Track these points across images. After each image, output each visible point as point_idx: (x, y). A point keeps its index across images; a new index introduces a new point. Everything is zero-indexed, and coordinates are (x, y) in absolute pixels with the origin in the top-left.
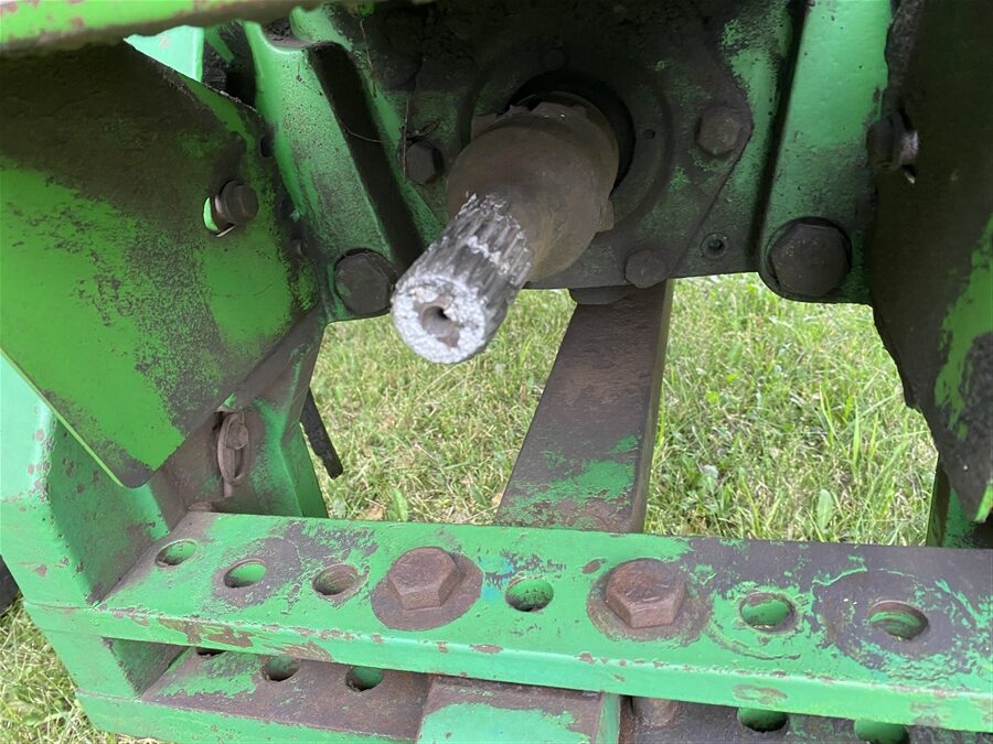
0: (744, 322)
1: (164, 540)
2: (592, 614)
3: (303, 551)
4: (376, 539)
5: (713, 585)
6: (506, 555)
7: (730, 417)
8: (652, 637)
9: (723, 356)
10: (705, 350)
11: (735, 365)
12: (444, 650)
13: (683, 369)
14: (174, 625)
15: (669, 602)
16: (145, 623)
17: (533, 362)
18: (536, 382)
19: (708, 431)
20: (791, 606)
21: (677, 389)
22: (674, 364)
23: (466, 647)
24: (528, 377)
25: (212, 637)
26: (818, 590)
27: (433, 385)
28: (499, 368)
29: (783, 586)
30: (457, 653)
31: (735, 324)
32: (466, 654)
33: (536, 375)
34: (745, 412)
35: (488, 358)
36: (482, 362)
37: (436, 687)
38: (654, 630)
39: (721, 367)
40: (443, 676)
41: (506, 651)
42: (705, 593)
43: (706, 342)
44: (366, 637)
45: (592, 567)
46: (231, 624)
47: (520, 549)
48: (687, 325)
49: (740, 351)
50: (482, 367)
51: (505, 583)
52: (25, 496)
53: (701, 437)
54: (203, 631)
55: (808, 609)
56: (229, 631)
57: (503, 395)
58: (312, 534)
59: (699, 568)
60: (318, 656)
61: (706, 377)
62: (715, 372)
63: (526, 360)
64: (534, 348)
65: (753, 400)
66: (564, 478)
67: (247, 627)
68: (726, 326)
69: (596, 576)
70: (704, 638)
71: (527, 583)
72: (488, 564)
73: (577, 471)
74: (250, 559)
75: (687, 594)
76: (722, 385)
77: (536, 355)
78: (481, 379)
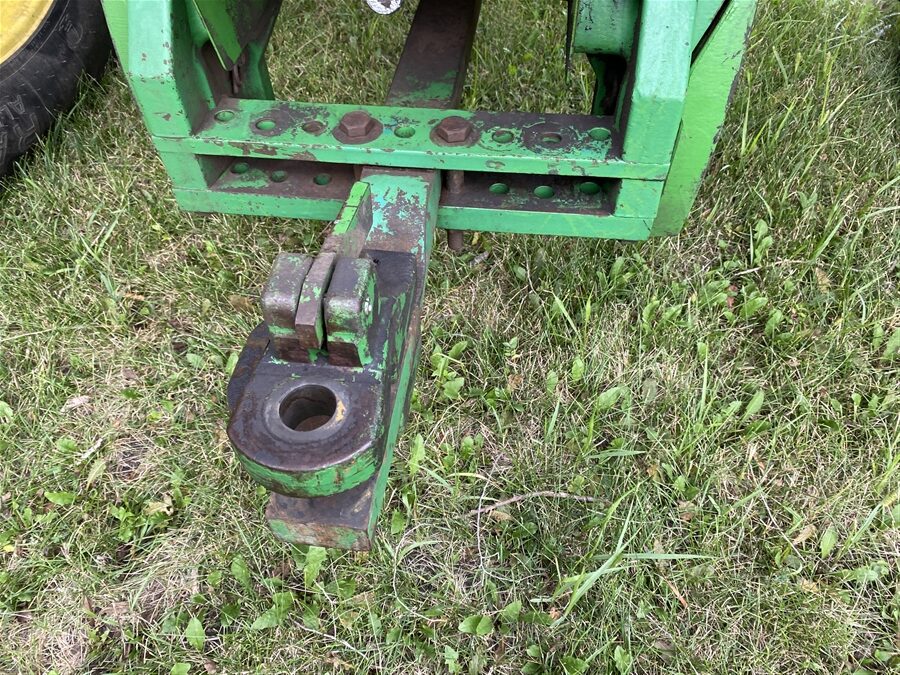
0: (542, 14)
1: (214, 111)
2: (432, 138)
3: (293, 116)
4: (328, 111)
5: (482, 128)
6: (392, 117)
7: (522, 86)
8: (456, 145)
9: (524, 39)
10: (511, 34)
11: (531, 47)
12: (369, 152)
13: (494, 48)
14: (237, 145)
15: (464, 131)
16: (221, 145)
17: (380, 37)
18: (382, 53)
19: (507, 95)
20: (512, 135)
21: (488, 63)
22: (488, 44)
23: (379, 150)
24: (376, 49)
25: (256, 151)
26: (524, 129)
27: (299, 51)
28: (353, 40)
29: (511, 128)
30: (374, 153)
31: (536, 14)
32: (378, 153)
33: (383, 48)
34: (533, 82)
35: (342, 30)
36: (338, 34)
37: (364, 170)
38: (457, 142)
39: (522, 48)
40: (367, 165)
41: (396, 151)
42: (479, 130)
43: (512, 27)
44: (334, 147)
45: (432, 122)
46: (267, 143)
47: (400, 115)
48: (500, 12)
49: (537, 35)
50: (338, 39)
51: (394, 128)
52: (165, 75)
53: (501, 98)
54: (251, 147)
55: (518, 136)
56: (266, 147)
57: (357, 62)
58: (294, 108)
59: (478, 122)
60: (310, 158)
61: (509, 55)
62: (517, 51)
63: (375, 34)
64: (380, 23)
65: (540, 74)
66: (418, 90)
67: (275, 144)
68: (528, 15)
69: (433, 125)
70: (477, 145)
71: (404, 128)
72: (385, 121)
73: (424, 87)
74: (266, 119)
75: (471, 131)
76: (521, 62)
77: (382, 30)
78: (338, 48)
